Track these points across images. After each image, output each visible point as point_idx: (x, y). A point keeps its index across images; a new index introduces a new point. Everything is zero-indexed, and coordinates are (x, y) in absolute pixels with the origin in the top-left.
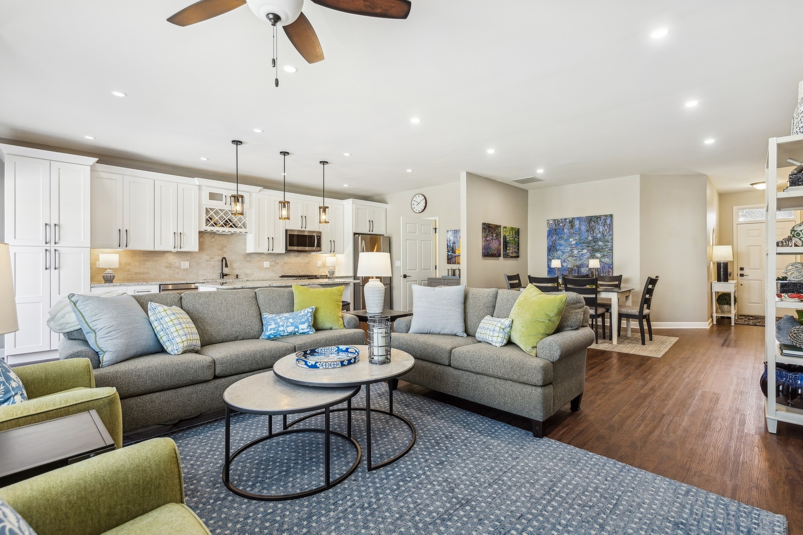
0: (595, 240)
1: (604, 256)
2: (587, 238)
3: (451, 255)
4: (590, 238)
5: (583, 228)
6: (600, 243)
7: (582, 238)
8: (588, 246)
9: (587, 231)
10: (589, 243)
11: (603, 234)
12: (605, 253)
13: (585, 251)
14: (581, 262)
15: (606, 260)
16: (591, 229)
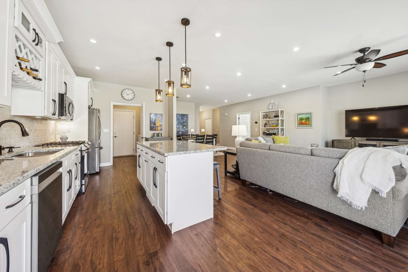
0: (184, 122)
1: (186, 128)
2: (181, 122)
3: (153, 126)
4: (182, 122)
5: (180, 118)
6: (185, 123)
7: (180, 121)
8: (182, 124)
9: (181, 119)
10: (182, 123)
11: (186, 120)
12: (187, 127)
13: (181, 126)
14: (179, 130)
15: (187, 129)
16: (182, 119)
